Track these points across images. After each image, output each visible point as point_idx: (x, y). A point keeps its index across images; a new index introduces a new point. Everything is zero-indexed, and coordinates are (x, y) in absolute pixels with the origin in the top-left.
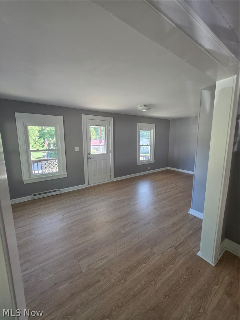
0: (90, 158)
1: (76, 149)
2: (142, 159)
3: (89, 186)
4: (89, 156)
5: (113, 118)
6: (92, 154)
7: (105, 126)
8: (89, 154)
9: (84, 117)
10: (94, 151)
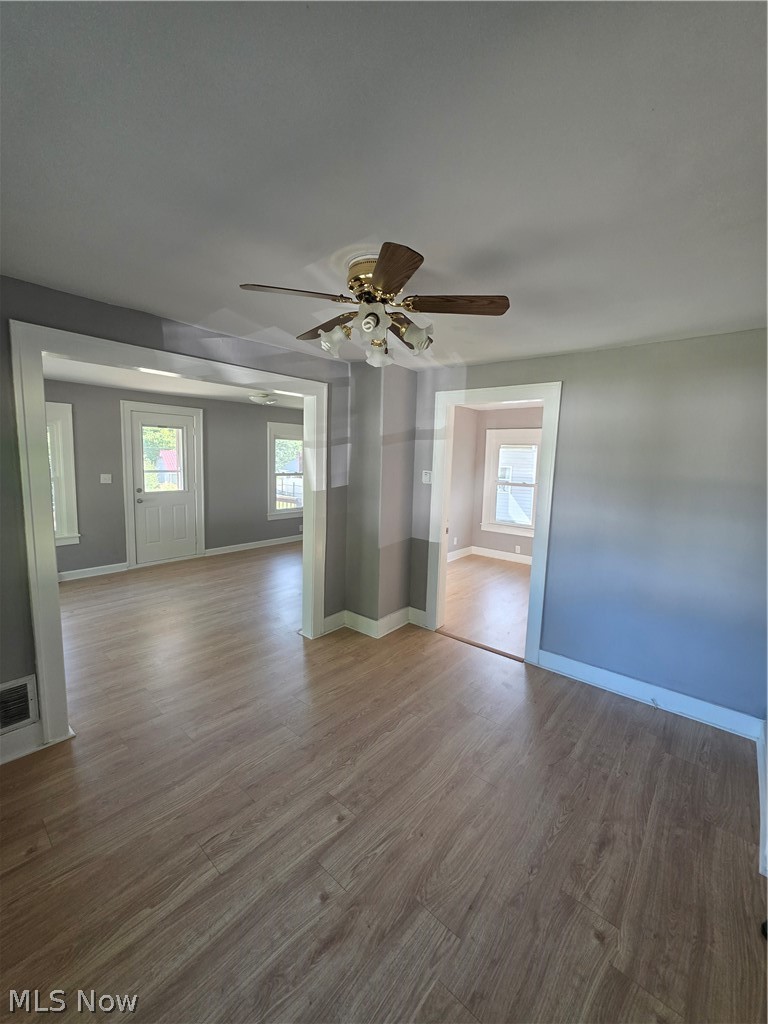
0: (140, 501)
1: (106, 479)
2: (280, 506)
3: (139, 566)
4: (139, 496)
5: (201, 411)
6: (147, 490)
7: (182, 428)
8: (139, 490)
9: (126, 406)
10: (151, 484)
